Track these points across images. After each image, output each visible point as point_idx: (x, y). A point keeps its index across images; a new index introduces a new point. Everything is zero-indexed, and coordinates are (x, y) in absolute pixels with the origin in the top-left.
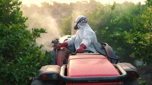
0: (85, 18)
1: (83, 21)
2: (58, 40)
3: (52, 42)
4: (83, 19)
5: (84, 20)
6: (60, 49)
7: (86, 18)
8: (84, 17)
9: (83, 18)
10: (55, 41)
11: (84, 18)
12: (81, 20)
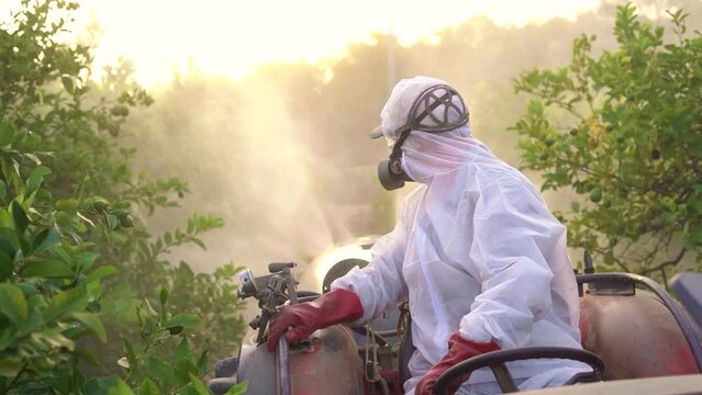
0: (445, 87)
1: (439, 111)
2: (288, 273)
3: (245, 289)
4: (432, 100)
5: (442, 107)
6: (307, 344)
7: (454, 93)
8: (436, 87)
9: (430, 95)
10: (263, 281)
11: (439, 93)
12: (422, 108)
